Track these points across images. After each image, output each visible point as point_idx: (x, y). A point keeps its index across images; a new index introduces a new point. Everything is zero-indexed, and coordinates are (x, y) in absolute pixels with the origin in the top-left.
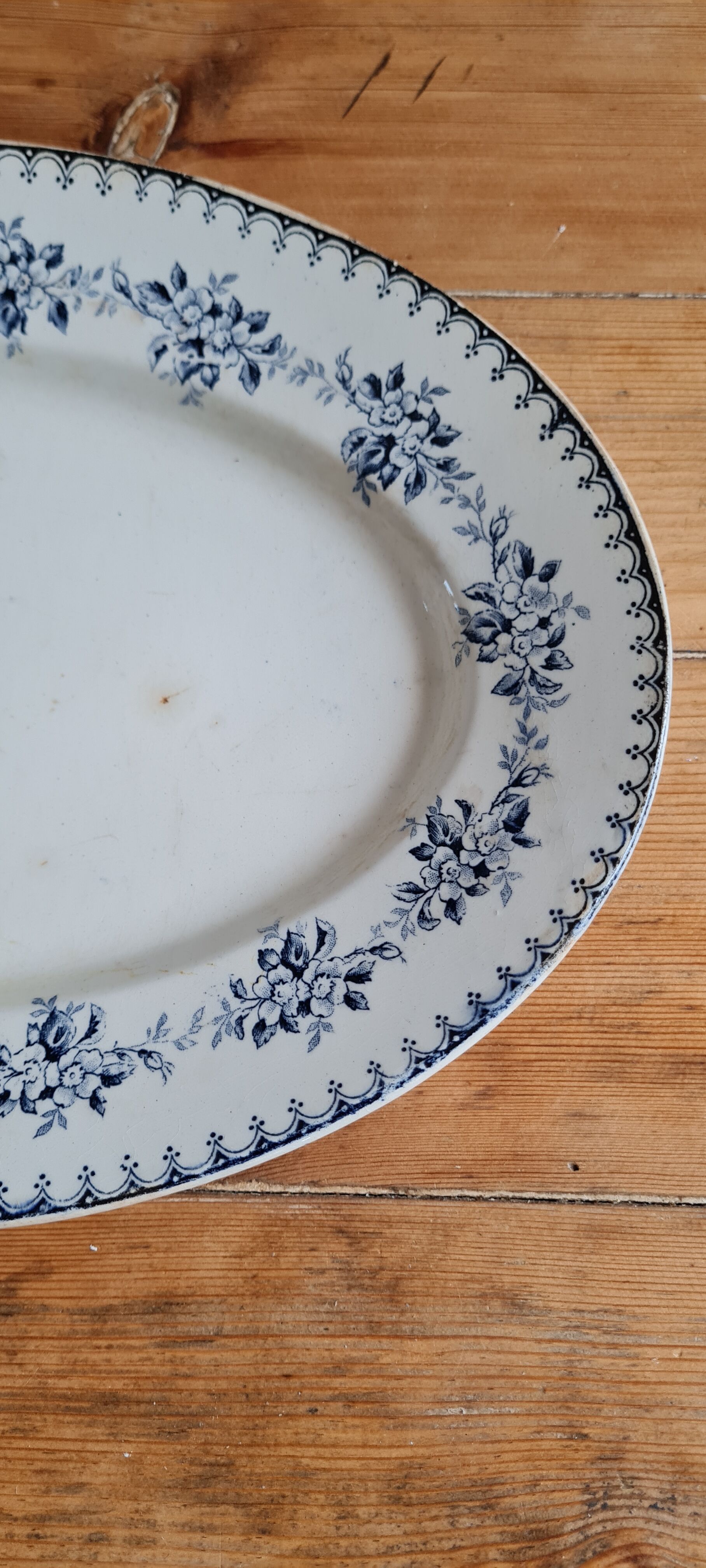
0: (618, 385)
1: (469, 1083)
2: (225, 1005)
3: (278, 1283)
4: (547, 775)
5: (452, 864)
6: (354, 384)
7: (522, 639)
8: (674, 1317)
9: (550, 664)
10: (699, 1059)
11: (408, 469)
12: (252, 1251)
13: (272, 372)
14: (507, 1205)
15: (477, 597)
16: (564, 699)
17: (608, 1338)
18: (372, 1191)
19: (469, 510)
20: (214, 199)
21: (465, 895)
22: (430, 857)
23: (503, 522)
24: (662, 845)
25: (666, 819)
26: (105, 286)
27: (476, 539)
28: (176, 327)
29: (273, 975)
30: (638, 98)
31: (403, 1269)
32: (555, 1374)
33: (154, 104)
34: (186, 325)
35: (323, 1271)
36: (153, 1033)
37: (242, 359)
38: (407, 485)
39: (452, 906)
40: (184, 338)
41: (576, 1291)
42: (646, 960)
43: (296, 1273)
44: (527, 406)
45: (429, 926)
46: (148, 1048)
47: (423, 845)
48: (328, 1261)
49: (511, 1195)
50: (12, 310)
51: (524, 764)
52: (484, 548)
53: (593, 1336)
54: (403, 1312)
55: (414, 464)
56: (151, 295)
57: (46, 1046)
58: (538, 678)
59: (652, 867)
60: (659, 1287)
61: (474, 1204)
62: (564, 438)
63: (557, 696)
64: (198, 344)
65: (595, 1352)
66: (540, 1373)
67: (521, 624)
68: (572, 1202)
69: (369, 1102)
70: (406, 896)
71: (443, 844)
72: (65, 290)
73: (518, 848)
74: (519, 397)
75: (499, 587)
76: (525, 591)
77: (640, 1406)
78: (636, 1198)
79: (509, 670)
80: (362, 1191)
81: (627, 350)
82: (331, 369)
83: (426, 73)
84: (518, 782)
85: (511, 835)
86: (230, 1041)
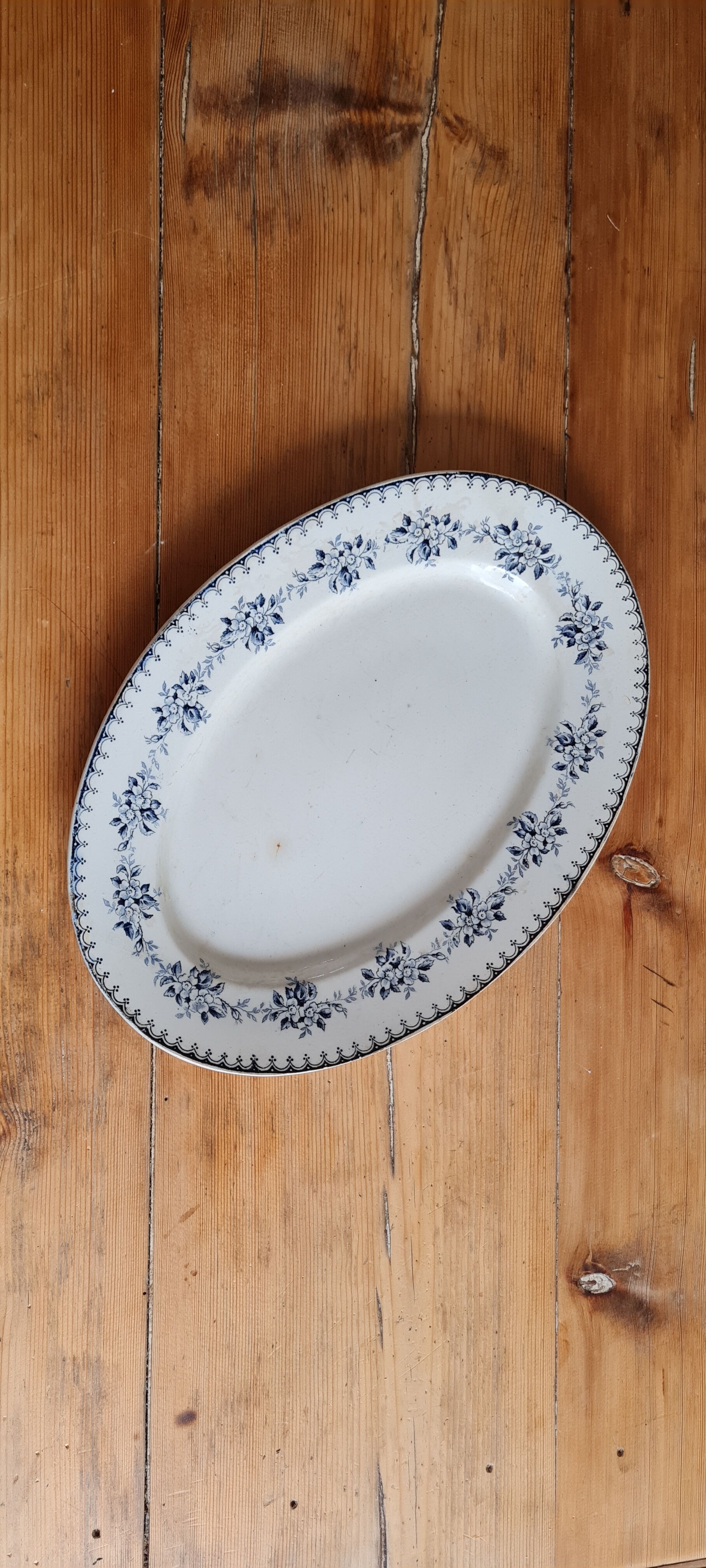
2: (153, 777)
4: (134, 953)
5: (132, 894)
6: (333, 1008)
7: (189, 988)
9: (171, 989)
11: (285, 1001)
13: (363, 983)
15: (218, 986)
16: (155, 983)
19: (251, 1010)
20: (438, 1013)
21: (118, 889)
22: (141, 889)
23: (237, 1018)
26: (444, 950)
27: (239, 1003)
28: (408, 963)
29: (149, 801)
34: (405, 967)
36: (164, 746)
37: (376, 977)
38: (280, 996)
39: (119, 882)
40: (402, 962)
44: (270, 1060)
45: (119, 868)
46: (161, 740)
47: (148, 891)
50: (463, 910)
51: (145, 949)
52: (233, 1004)
55: (285, 1005)
56: (426, 963)
57: (191, 708)
58: (170, 981)
62: (246, 1063)
63: (158, 981)
64: (395, 966)
67: (195, 992)
69: (81, 798)
70: (135, 870)
71: (142, 898)
72: (454, 934)
73: (119, 921)
74: (275, 1060)
75: (215, 996)
76: (205, 1004)
79: (182, 974)
82: (345, 1005)
84: (141, 941)
85: (125, 923)
86: (140, 769)
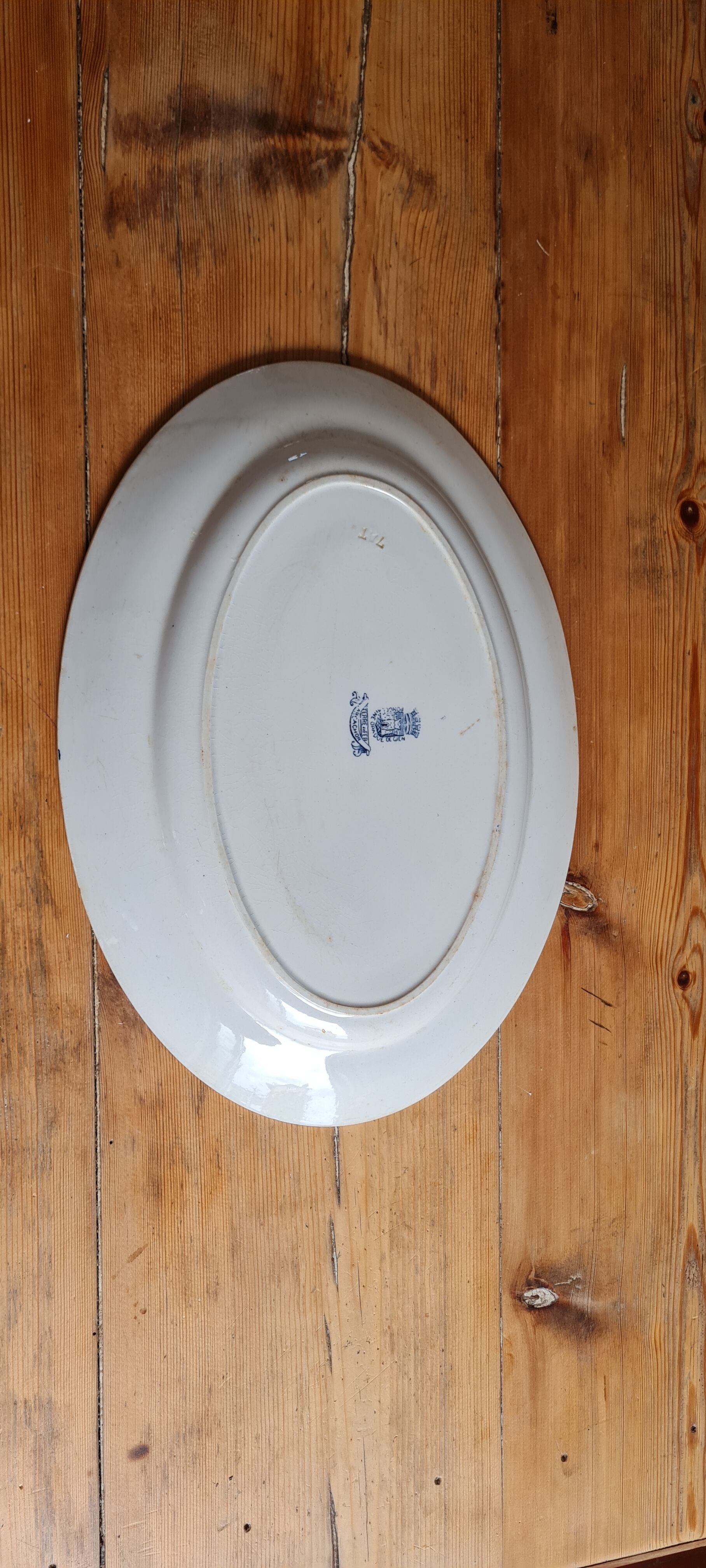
0: (459, 1126)
1: (146, 1092)
3: (56, 1019)
8: (49, 1192)
10: (160, 1192)
12: (70, 1006)
14: (94, 1115)
17: (39, 1164)
18: (97, 1055)
24: (253, 1166)
25: (264, 1166)
30: (592, 1122)
31: (65, 1072)
32: (23, 1143)
33: (587, 900)
35: (62, 1037)
41: (59, 1148)
42: (202, 1164)
43: (61, 1026)
48: (67, 1039)
49: (98, 1116)
53: (40, 1158)
54: (47, 1075)
59: (243, 1162)
60: (62, 1184)
61: (94, 1100)
65: (34, 1160)
66: (24, 1137)
68: (96, 1142)
77: (11, 1181)
78: (99, 1170)
80: (97, 1051)
81: (475, 1128)
83: (602, 1024)
